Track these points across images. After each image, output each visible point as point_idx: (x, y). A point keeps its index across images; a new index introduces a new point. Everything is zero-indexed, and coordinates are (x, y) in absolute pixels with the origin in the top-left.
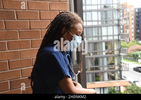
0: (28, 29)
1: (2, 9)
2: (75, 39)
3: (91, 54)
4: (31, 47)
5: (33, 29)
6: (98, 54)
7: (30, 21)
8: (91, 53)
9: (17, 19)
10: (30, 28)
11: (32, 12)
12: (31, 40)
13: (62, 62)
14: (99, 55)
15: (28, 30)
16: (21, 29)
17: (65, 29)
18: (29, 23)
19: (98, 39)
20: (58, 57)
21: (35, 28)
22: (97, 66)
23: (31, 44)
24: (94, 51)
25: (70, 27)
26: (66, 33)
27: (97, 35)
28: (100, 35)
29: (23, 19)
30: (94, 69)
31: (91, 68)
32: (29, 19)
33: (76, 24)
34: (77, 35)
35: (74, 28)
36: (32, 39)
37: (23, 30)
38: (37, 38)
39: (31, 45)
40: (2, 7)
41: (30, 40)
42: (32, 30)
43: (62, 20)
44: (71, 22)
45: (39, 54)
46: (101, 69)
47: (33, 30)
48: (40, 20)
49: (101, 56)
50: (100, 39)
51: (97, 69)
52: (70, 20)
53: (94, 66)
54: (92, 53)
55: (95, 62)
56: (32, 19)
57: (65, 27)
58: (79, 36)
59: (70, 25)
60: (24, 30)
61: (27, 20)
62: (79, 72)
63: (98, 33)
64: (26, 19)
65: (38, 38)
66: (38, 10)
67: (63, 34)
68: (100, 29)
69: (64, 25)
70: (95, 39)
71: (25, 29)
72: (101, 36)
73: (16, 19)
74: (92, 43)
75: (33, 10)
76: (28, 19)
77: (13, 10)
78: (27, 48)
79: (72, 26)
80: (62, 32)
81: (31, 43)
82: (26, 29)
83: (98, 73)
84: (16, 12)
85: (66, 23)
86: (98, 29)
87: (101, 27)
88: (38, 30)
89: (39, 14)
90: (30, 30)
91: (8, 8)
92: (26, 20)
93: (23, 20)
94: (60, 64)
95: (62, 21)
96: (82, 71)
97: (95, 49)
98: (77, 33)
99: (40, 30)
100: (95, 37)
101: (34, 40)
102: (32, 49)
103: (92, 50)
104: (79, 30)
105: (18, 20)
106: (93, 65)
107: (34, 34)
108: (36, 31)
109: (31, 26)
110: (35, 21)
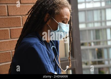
2: (60, 27)
3: (93, 44)
4: (10, 38)
5: (11, 15)
6: (101, 43)
7: (7, 6)
8: (91, 42)
10: (8, 14)
12: (10, 30)
13: (44, 56)
14: (103, 45)
15: (6, 17)
17: (48, 16)
18: (6, 9)
19: (101, 25)
20: (39, 50)
21: (14, 14)
22: (100, 60)
23: (10, 34)
24: (95, 41)
25: (54, 13)
26: (50, 20)
27: (99, 19)
28: (103, 19)
30: (97, 63)
31: (92, 62)
32: (7, 4)
33: (62, 9)
34: (63, 22)
35: (60, 13)
36: (11, 28)
38: (17, 27)
41: (9, 29)
42: (11, 17)
43: (45, 4)
44: (56, 7)
45: (17, 46)
46: (106, 62)
47: (13, 17)
48: (21, 5)
49: (105, 46)
50: (103, 24)
51: (100, 63)
52: (54, 4)
53: (97, 60)
54: (94, 42)
55: (98, 54)
56: (10, 4)
57: (48, 13)
58: (66, 23)
59: (54, 11)
61: (4, 5)
62: (68, 67)
63: (101, 17)
64: (2, 3)
65: (19, 27)
67: (47, 22)
68: (103, 11)
69: (47, 10)
70: (97, 25)
71: (1, 16)
72: (105, 21)
74: (93, 30)
76: (4, 3)
78: (5, 39)
79: (56, 11)
80: (45, 20)
81: (10, 33)
82: (3, 16)
83: (103, 68)
85: (49, 8)
86: (101, 12)
87: (105, 9)
88: (18, 17)
90: (8, 17)
94: (42, 59)
95: (45, 6)
96: (71, 66)
97: (97, 37)
98: (63, 20)
99: (21, 17)
100: (97, 22)
101: (13, 29)
102: (12, 40)
103: (94, 39)
104: (66, 17)
106: (95, 58)
107: (13, 22)
108: (16, 18)
109: (9, 12)
110: (14, 6)
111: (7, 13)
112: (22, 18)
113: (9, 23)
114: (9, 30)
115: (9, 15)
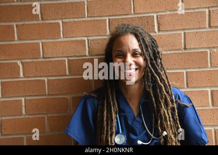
0: (181, 50)
1: (132, 14)
4: (186, 86)
5: (191, 49)
7: (185, 33)
9: (159, 31)
11: (191, 13)
12: (187, 72)
16: (165, 51)
18: (183, 38)
21: (195, 47)
23: (187, 80)
29: (171, 31)
32: (184, 29)
36: (188, 70)
37: (169, 52)
39: (187, 83)
40: (132, 11)
41: (184, 71)
42: (189, 51)
47: (193, 51)
48: (210, 30)
56: (190, 29)
60: (173, 52)
61: (179, 32)
64: (176, 29)
65: (204, 67)
66: (206, 8)
71: (173, 50)
73: (156, 30)
75: (194, 9)
76: (180, 28)
77: (150, 15)
81: (187, 78)
82: (176, 50)
84: (157, 17)
88: (202, 52)
89: (207, 17)
90: (184, 51)
91: (142, 12)
92: (176, 32)
93: (170, 33)
99: (208, 50)
102: (189, 90)
105: (161, 33)
107: (192, 60)
108: (198, 52)
109: (186, 43)
110: (197, 32)
111: (183, 45)
112: (210, 53)
113: (185, 61)
114: (185, 73)
115: (186, 47)
